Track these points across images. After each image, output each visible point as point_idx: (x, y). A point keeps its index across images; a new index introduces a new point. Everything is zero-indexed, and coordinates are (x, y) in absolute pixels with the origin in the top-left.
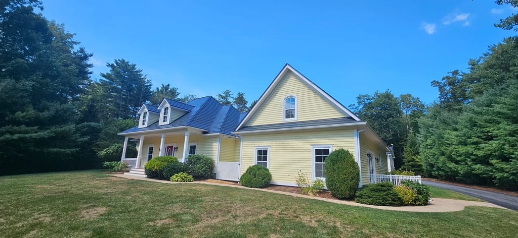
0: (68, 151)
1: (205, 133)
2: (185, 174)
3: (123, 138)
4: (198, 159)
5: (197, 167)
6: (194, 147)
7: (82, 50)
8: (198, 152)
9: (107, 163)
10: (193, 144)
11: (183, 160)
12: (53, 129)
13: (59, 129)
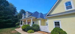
0: (11, 24)
1: (36, 18)
2: (32, 30)
3: (20, 21)
4: (35, 25)
5: (35, 28)
6: (34, 22)
7: (15, 7)
8: (35, 23)
9: (16, 26)
10: (33, 21)
11: (31, 26)
12: (8, 20)
13: (9, 20)
